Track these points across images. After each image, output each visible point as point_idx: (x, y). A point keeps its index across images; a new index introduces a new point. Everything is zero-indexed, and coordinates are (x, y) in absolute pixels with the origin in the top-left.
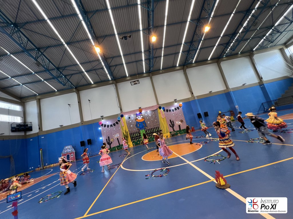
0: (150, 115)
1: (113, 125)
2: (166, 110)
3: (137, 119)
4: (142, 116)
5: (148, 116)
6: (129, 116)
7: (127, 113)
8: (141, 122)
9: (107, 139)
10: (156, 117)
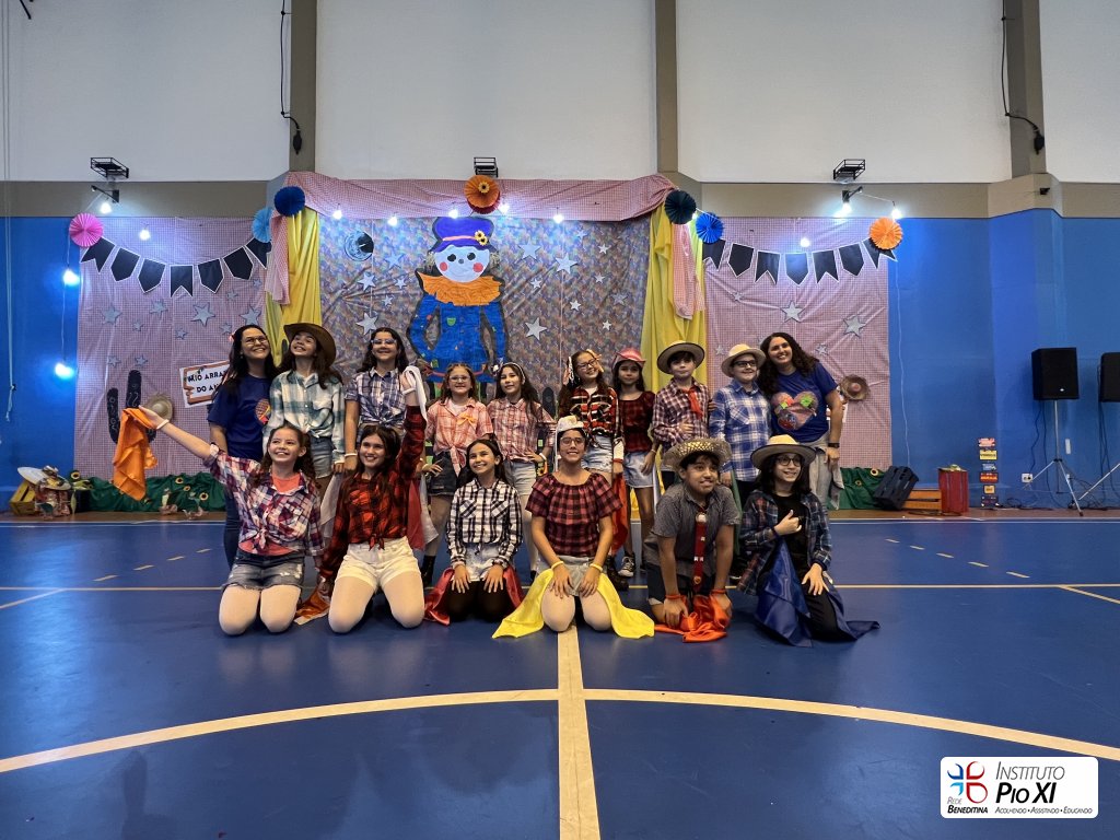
0: (566, 265)
1: (196, 276)
2: (728, 250)
3: (434, 272)
4: (484, 258)
5: (545, 269)
6: (362, 222)
7: (351, 189)
8: (465, 311)
9: (112, 394)
10: (620, 298)
